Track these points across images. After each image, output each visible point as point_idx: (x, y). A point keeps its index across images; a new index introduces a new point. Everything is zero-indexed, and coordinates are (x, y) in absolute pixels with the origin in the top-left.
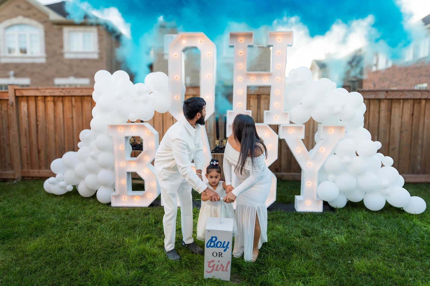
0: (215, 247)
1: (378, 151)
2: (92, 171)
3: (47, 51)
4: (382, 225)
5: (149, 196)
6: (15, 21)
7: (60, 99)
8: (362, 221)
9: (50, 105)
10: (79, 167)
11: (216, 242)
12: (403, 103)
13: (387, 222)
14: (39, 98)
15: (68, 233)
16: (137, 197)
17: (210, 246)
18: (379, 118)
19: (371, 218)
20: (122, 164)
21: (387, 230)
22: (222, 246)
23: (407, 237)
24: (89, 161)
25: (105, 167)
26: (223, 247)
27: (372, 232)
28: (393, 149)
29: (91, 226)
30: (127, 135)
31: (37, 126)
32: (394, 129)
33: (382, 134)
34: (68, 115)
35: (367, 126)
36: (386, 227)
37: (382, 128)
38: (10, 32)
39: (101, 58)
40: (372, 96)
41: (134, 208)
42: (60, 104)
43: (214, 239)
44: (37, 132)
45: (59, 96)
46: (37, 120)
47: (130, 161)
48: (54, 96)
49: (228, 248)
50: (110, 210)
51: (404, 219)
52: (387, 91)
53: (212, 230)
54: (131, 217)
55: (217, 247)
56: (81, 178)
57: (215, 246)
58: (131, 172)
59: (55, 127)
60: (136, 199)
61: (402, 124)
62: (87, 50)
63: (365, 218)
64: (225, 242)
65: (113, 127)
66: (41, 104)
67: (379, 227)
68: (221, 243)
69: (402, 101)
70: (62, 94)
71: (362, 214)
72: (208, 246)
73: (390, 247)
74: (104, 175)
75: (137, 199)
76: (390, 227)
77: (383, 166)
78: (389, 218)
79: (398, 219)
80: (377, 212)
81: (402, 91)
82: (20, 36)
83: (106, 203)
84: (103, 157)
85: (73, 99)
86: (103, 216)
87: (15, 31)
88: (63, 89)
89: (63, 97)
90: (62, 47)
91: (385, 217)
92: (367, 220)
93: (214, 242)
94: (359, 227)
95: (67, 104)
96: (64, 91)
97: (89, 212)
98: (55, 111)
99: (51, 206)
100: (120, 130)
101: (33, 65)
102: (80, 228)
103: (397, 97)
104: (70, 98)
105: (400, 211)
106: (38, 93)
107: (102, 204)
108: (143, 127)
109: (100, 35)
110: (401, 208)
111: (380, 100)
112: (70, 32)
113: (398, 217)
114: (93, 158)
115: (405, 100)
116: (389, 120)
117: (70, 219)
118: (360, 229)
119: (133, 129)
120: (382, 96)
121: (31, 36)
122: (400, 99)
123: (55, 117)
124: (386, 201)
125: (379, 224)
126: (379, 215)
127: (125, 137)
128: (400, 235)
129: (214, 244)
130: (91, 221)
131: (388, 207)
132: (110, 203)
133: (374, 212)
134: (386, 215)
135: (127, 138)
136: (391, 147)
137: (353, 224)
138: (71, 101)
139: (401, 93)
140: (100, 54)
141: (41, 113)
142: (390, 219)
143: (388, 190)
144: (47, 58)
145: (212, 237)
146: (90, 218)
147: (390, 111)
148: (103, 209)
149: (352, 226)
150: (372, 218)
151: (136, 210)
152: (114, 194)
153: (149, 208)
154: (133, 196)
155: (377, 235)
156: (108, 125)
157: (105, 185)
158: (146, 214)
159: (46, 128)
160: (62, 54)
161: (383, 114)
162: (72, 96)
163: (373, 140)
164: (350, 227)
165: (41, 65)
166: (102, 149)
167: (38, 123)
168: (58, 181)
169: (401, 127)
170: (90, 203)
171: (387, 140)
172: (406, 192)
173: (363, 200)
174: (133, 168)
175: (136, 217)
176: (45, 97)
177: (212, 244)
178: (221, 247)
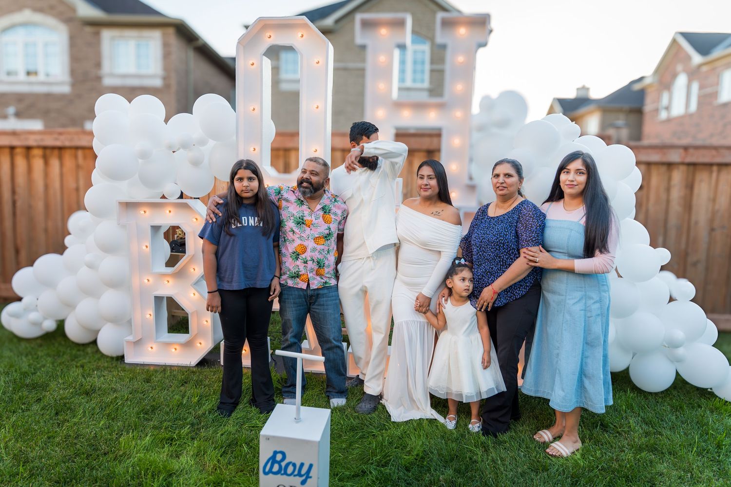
0: (282, 474)
1: (663, 268)
2: (89, 292)
3: (73, 72)
4: (665, 425)
5: (199, 345)
6: (18, 17)
7: (56, 152)
8: (624, 415)
9: (38, 164)
10: (66, 284)
11: (283, 464)
12: (719, 171)
13: (676, 418)
14: (18, 150)
15: (14, 419)
16: (177, 347)
17: (270, 471)
18: (668, 202)
19: (642, 408)
20: (148, 280)
21: (677, 439)
22: (296, 473)
23: (719, 456)
24: (84, 273)
25: (114, 284)
26: (300, 475)
27: (644, 440)
28: (695, 264)
29: (65, 404)
30: (157, 223)
31: (14, 203)
32: (696, 223)
33: (672, 233)
34: (71, 183)
35: (642, 216)
36: (672, 428)
37: (673, 221)
38: (9, 37)
39: (167, 86)
40: (655, 157)
41: (164, 368)
42: (55, 163)
43: (279, 457)
44: (14, 214)
45: (53, 148)
46: (14, 192)
47: (164, 275)
48: (45, 148)
49: (311, 477)
50: (118, 371)
51: (712, 412)
52: (686, 148)
53: (274, 437)
54: (154, 389)
55: (286, 473)
56: (71, 306)
57: (283, 472)
58: (167, 297)
59: (47, 206)
60: (174, 350)
61: (714, 213)
62: (143, 71)
63: (630, 407)
64: (302, 465)
65: (129, 206)
66: (21, 162)
67: (659, 430)
68: (294, 465)
69: (715, 168)
70: (58, 143)
71: (623, 398)
72: (267, 470)
73: (680, 478)
74: (110, 300)
75: (176, 349)
76: (683, 429)
77: (671, 299)
78: (681, 407)
79: (700, 411)
80: (656, 394)
81: (716, 148)
82: (26, 45)
83: (114, 355)
84: (110, 265)
85: (80, 153)
86: (98, 384)
87: (19, 37)
88: (60, 134)
89: (61, 149)
90: (98, 65)
91: (672, 407)
92: (634, 413)
93: (279, 463)
94: (615, 426)
95: (69, 162)
96: (62, 138)
97: (75, 373)
98: (46, 175)
99: (10, 358)
100: (144, 212)
101: (48, 96)
102: (43, 409)
103: (706, 160)
104: (73, 151)
105: (706, 394)
106: (15, 142)
107: (107, 357)
108: (186, 206)
109: (166, 45)
110: (708, 389)
111: (670, 165)
112: (113, 38)
113: (700, 407)
114: (91, 266)
115: (722, 166)
116: (688, 205)
117: (34, 387)
118: (618, 432)
119: (168, 212)
120: (675, 156)
121: (46, 45)
122: (711, 165)
123: (46, 187)
124: (677, 373)
125: (659, 422)
126: (660, 400)
127: (151, 226)
128: (704, 450)
129: (280, 467)
130: (72, 393)
131: (680, 384)
132: (122, 357)
133: (651, 393)
134: (674, 401)
135: (155, 229)
136: (691, 259)
137: (604, 421)
138: (76, 157)
139: (714, 152)
140: (165, 78)
141: (21, 179)
142: (683, 411)
143: (681, 351)
144: (73, 85)
145: (275, 453)
146: (72, 386)
147: (690, 187)
148: (106, 368)
149: (602, 425)
150: (645, 408)
151: (168, 373)
152: (130, 338)
153: (194, 370)
154: (168, 344)
155: (653, 449)
156: (121, 203)
157: (115, 320)
158: (184, 383)
159: (30, 207)
160: (99, 78)
161: (677, 193)
162: (77, 148)
163: (654, 244)
164: (596, 427)
165: (61, 97)
166: (108, 249)
167: (17, 197)
168: (27, 310)
169: (712, 220)
170: (87, 353)
171: (683, 246)
172: (719, 357)
173: (627, 369)
174: (168, 288)
175: (163, 389)
176: (28, 148)
177: (276, 468)
178: (295, 476)
